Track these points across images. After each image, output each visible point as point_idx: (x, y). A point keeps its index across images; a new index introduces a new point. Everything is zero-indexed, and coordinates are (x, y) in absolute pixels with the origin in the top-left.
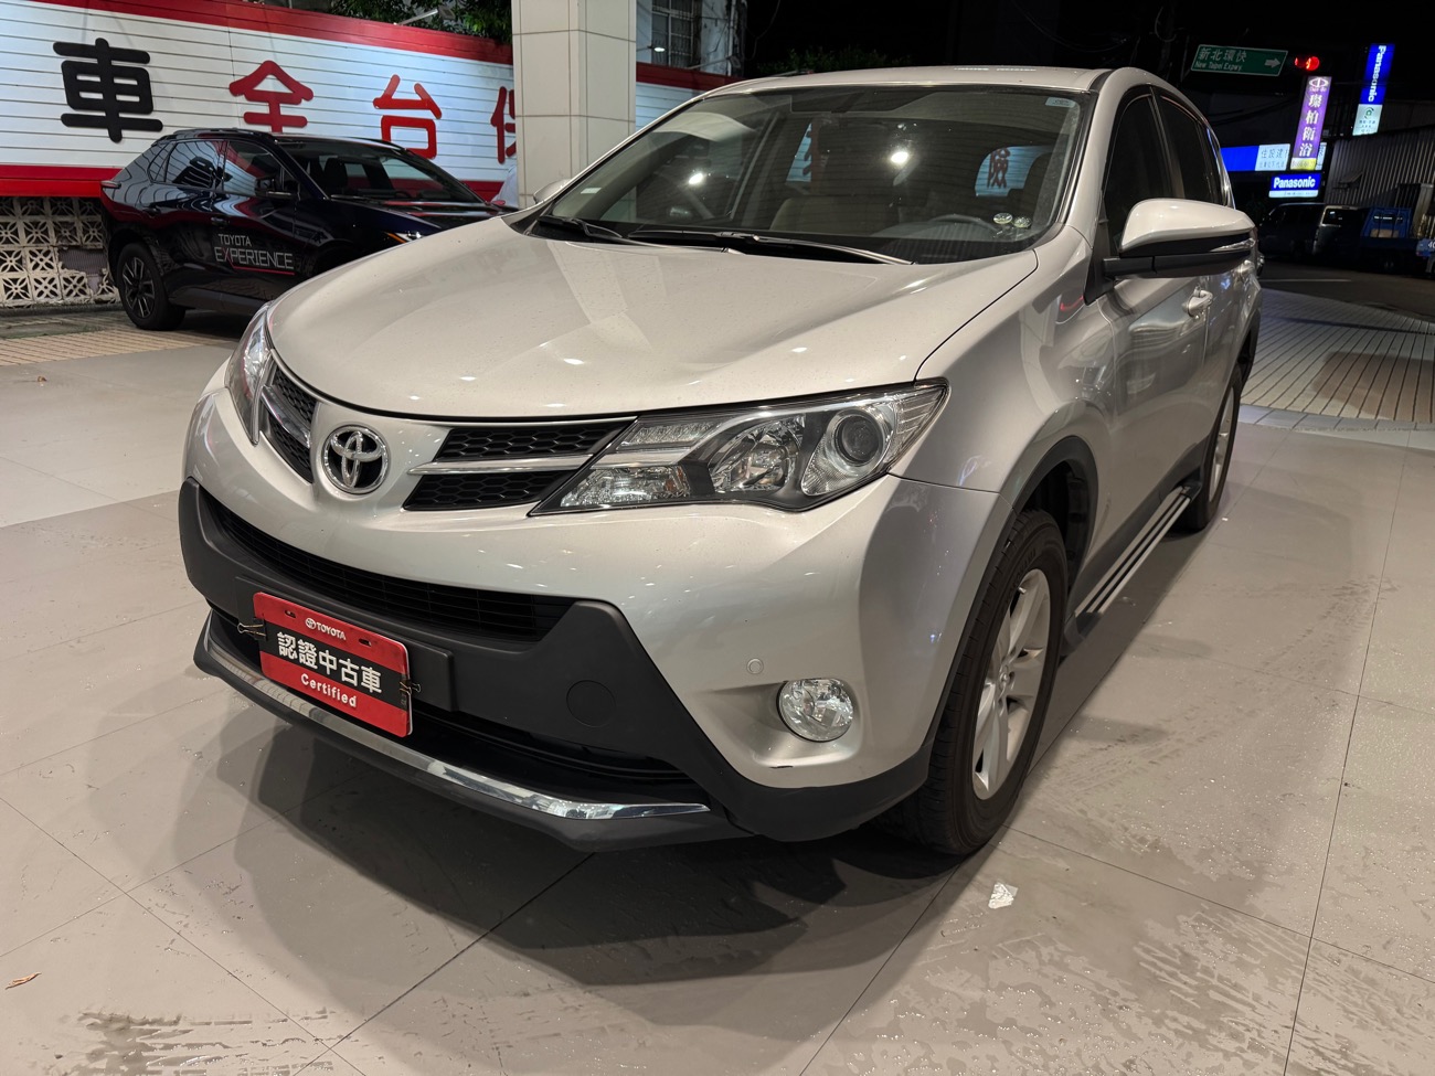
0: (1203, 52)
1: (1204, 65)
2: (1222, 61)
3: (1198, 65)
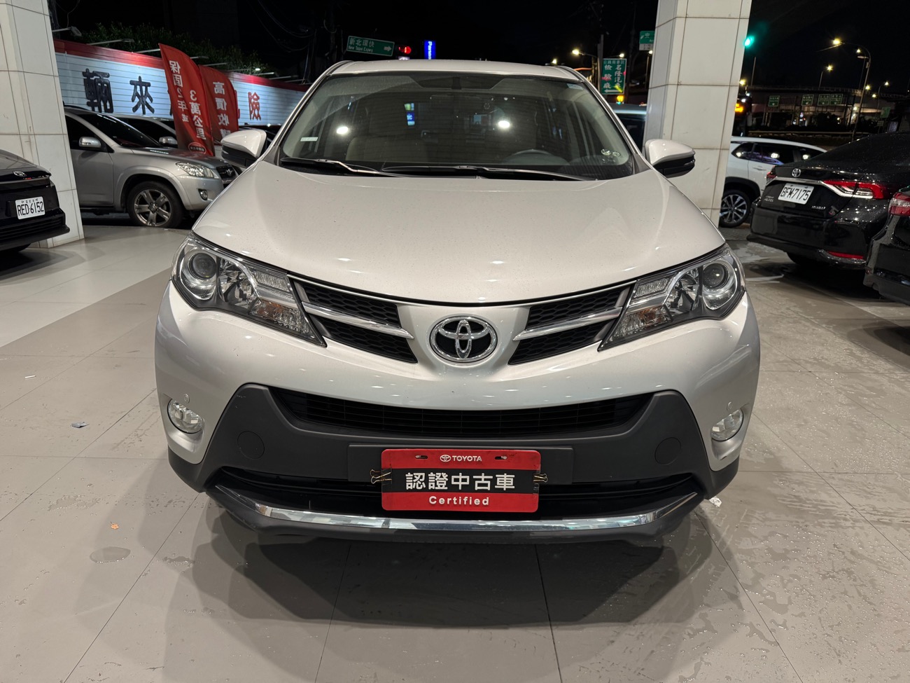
0: (351, 40)
1: (353, 48)
2: (362, 46)
3: (350, 48)
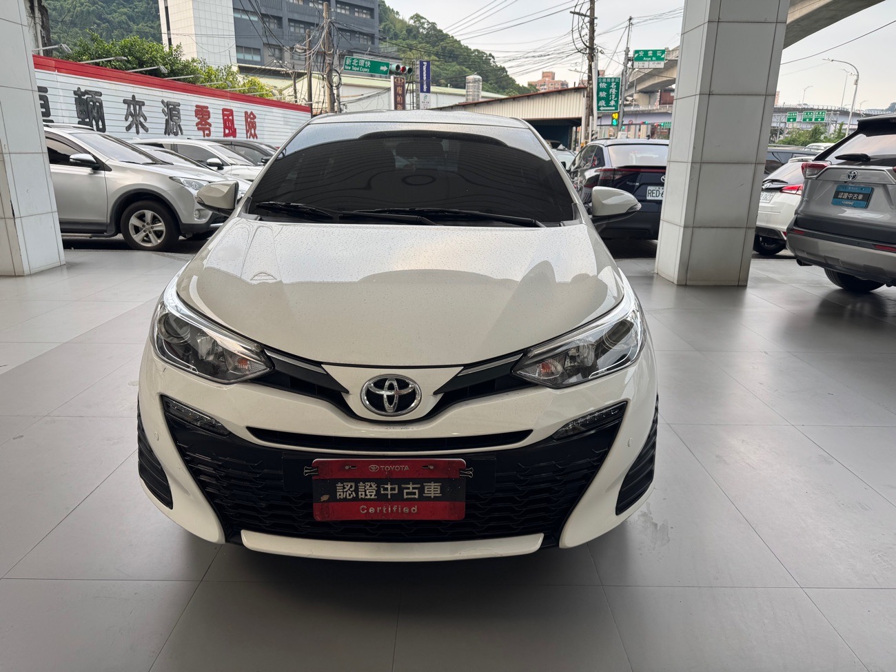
0: (348, 60)
1: (350, 68)
2: (358, 66)
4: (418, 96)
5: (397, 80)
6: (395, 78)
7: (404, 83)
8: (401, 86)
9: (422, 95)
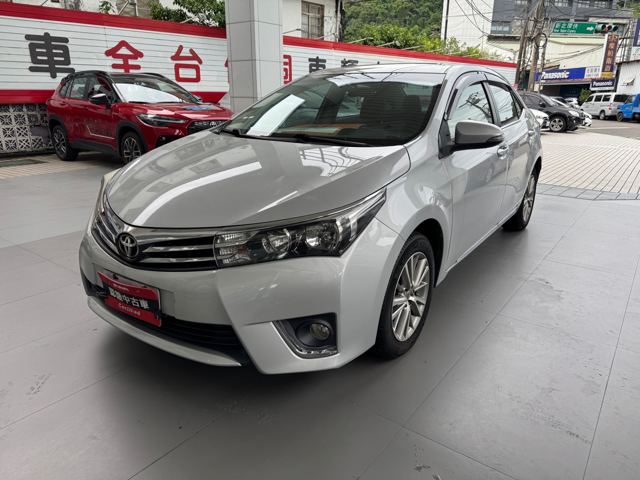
0: (557, 24)
1: (558, 31)
2: (566, 29)
3: (555, 31)
4: (630, 50)
5: (611, 38)
6: (609, 35)
7: (617, 39)
8: (613, 42)
9: (634, 49)
